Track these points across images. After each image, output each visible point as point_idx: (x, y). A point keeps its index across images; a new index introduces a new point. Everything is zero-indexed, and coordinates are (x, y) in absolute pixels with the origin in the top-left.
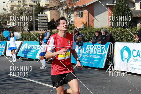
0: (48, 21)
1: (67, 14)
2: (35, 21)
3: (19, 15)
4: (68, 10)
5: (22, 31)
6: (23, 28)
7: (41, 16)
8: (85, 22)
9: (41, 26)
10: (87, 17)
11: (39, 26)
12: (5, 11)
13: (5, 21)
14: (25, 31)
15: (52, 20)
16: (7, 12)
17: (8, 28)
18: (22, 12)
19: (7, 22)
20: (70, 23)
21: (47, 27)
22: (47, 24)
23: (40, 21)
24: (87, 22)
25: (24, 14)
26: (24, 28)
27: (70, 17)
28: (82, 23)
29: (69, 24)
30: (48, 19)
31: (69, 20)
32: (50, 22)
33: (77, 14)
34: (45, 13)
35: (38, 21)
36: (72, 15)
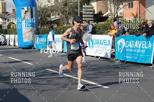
0: (95, 13)
1: (114, 5)
2: (80, 13)
3: (64, 7)
4: (115, 1)
5: (66, 24)
6: (67, 21)
7: (87, 8)
8: (135, 14)
9: (86, 18)
10: (138, 8)
11: (85, 18)
12: (49, 3)
13: (49, 13)
14: (69, 24)
15: (99, 12)
16: (52, 4)
17: (52, 20)
18: (66, 3)
19: (51, 14)
20: (117, 15)
21: (92, 19)
22: (93, 16)
23: (86, 13)
24: (137, 14)
25: (69, 6)
26: (69, 20)
27: (118, 8)
28: (132, 15)
29: (117, 17)
30: (94, 10)
31: (117, 12)
32: (97, 14)
33: (125, 5)
34: (91, 5)
35: (83, 13)
36: (121, 6)
